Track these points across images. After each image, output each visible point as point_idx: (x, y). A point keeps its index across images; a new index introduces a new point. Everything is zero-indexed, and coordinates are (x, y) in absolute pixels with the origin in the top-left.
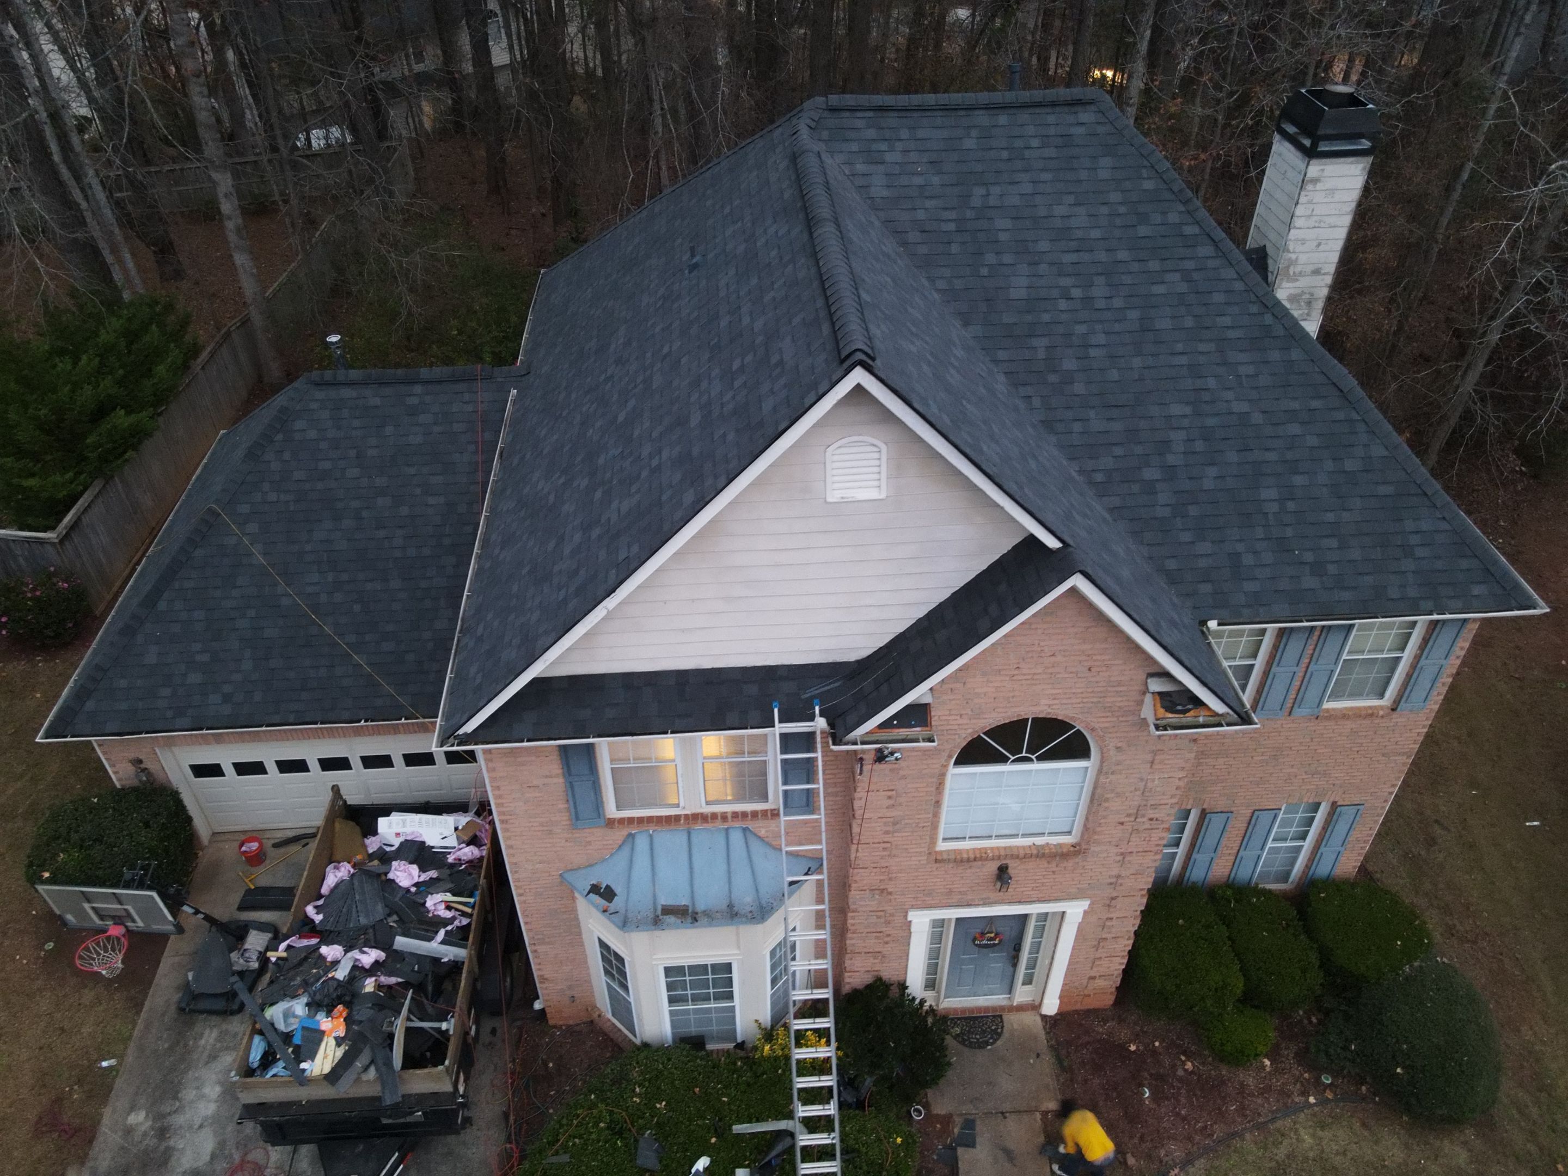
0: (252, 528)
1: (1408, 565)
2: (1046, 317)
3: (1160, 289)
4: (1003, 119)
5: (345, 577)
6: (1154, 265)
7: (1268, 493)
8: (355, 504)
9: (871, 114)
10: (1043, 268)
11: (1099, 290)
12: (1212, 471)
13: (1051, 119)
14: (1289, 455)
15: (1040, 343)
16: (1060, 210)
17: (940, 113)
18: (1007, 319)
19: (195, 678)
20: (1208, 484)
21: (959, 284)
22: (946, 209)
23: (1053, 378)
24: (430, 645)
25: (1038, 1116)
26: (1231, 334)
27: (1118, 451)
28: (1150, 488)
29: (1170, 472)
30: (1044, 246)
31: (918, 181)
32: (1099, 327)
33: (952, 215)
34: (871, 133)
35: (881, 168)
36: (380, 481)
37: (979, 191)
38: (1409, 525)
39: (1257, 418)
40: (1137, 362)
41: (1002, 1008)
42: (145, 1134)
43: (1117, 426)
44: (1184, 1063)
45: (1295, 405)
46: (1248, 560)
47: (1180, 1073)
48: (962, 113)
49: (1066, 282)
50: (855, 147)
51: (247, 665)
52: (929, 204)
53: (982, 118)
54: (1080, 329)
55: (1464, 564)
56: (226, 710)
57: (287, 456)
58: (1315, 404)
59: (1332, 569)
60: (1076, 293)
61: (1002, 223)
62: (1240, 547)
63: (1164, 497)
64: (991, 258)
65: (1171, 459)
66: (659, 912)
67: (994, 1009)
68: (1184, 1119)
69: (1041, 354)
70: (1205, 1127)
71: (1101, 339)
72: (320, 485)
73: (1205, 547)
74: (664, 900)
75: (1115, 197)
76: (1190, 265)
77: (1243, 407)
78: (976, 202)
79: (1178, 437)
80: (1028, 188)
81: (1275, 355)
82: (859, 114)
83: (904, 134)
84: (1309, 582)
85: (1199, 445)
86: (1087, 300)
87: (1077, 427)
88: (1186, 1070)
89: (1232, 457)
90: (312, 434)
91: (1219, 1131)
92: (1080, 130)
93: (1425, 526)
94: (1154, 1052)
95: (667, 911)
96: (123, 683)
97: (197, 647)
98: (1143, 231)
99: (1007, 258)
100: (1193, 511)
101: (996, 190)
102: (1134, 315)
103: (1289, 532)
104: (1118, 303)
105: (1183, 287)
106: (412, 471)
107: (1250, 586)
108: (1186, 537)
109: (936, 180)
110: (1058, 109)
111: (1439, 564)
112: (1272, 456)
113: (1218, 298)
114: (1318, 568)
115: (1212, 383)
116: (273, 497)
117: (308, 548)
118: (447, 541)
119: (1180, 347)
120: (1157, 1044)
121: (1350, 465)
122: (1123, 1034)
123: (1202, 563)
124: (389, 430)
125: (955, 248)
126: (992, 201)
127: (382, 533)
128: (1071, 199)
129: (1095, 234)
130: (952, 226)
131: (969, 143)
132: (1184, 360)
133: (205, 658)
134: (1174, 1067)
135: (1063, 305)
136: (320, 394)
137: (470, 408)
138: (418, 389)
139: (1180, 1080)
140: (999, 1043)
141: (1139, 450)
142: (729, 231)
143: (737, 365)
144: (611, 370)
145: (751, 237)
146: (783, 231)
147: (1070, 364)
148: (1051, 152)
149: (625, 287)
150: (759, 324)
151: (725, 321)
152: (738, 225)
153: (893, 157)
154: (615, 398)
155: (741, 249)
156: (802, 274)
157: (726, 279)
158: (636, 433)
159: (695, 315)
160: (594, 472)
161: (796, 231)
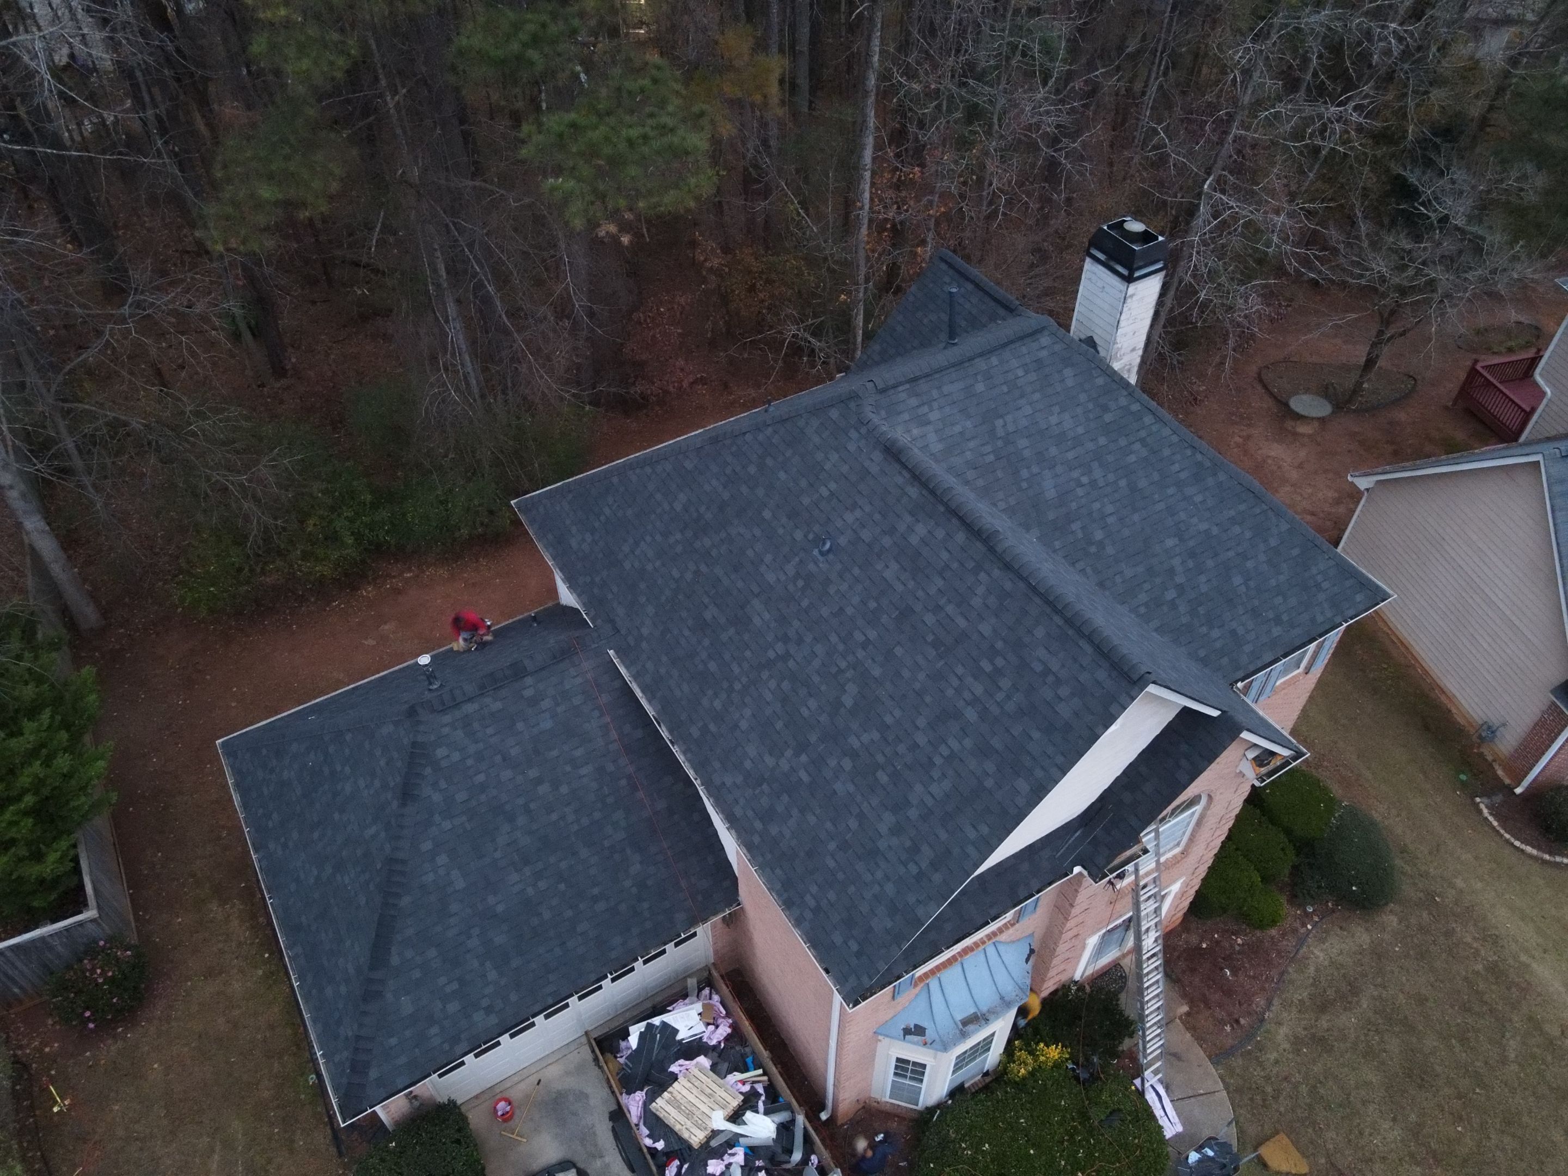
0: (442, 859)
1: (1321, 597)
2: (1074, 505)
3: (1132, 458)
4: (994, 360)
5: (540, 865)
6: (1123, 442)
7: (1237, 580)
8: (521, 801)
9: (907, 386)
10: (1059, 469)
11: (1098, 473)
12: (1203, 578)
13: (1024, 350)
14: (1240, 549)
15: (1076, 526)
16: (1054, 420)
17: (953, 369)
18: (1051, 516)
19: (453, 1007)
20: (1204, 588)
21: (1012, 501)
22: (983, 445)
23: (1093, 549)
24: (634, 890)
25: (1178, 1021)
26: (1183, 475)
27: (1147, 586)
28: (1173, 605)
29: (1180, 588)
30: (1053, 451)
31: (957, 429)
32: (1106, 500)
33: (988, 448)
34: (913, 402)
35: (930, 428)
36: (533, 773)
37: (999, 423)
38: (1314, 571)
39: (1215, 531)
40: (1136, 517)
41: (1118, 959)
43: (1140, 569)
44: (1236, 941)
45: (1232, 513)
46: (1241, 631)
47: (1237, 948)
48: (967, 364)
49: (1075, 474)
50: (906, 416)
51: (492, 975)
52: (972, 444)
53: (981, 364)
54: (1097, 506)
55: (1348, 583)
56: (493, 1020)
57: (443, 784)
58: (1242, 507)
59: (1285, 617)
60: (1085, 480)
61: (1023, 443)
62: (1234, 625)
63: (1183, 609)
64: (1025, 473)
65: (1180, 579)
66: (961, 1027)
67: (1114, 961)
68: (1254, 977)
69: (1080, 535)
70: (1267, 978)
71: (1110, 509)
72: (483, 798)
73: (1216, 633)
74: (959, 1017)
75: (1083, 397)
76: (1143, 434)
77: (1203, 526)
78: (1000, 432)
79: (1176, 562)
80: (1028, 410)
81: (1210, 481)
82: (900, 389)
83: (935, 393)
84: (1276, 631)
85: (1191, 564)
86: (1093, 483)
87: (1118, 579)
88: (1239, 945)
89: (1210, 563)
90: (456, 756)
91: (1274, 973)
92: (1044, 353)
93: (1322, 567)
94: (1218, 942)
95: (965, 1022)
96: (393, 1041)
97: (442, 980)
98: (1108, 417)
99: (1035, 469)
100: (1201, 610)
101: (1009, 418)
102: (1123, 483)
103: (1256, 602)
104: (1111, 477)
105: (1144, 452)
106: (555, 753)
107: (1248, 648)
108: (1204, 630)
109: (969, 424)
112: (1231, 554)
113: (1166, 452)
114: (1278, 621)
115: (1183, 516)
116: (447, 825)
117: (498, 855)
118: (610, 800)
119: (1157, 497)
120: (1216, 936)
121: (1273, 542)
122: (1194, 939)
123: (1218, 645)
124: (520, 726)
125: (1000, 474)
126: (1011, 428)
127: (554, 817)
128: (1056, 409)
129: (1080, 430)
130: (991, 458)
131: (980, 387)
132: (1161, 506)
133: (455, 986)
134: (1232, 946)
135: (1080, 492)
136: (447, 719)
137: (579, 680)
138: (529, 680)
139: (1239, 953)
140: (1128, 983)
141: (1158, 580)
142: (849, 517)
143: (986, 666)
144: (780, 648)
145: (892, 531)
146: (940, 534)
147: (1099, 535)
148: (1032, 377)
149: (714, 553)
150: (985, 628)
151: (930, 619)
152: (858, 513)
153: (934, 416)
154: (816, 679)
155: (887, 541)
156: (1008, 586)
157: (891, 571)
158: (889, 720)
159: (872, 605)
160: (854, 755)
161: (961, 537)
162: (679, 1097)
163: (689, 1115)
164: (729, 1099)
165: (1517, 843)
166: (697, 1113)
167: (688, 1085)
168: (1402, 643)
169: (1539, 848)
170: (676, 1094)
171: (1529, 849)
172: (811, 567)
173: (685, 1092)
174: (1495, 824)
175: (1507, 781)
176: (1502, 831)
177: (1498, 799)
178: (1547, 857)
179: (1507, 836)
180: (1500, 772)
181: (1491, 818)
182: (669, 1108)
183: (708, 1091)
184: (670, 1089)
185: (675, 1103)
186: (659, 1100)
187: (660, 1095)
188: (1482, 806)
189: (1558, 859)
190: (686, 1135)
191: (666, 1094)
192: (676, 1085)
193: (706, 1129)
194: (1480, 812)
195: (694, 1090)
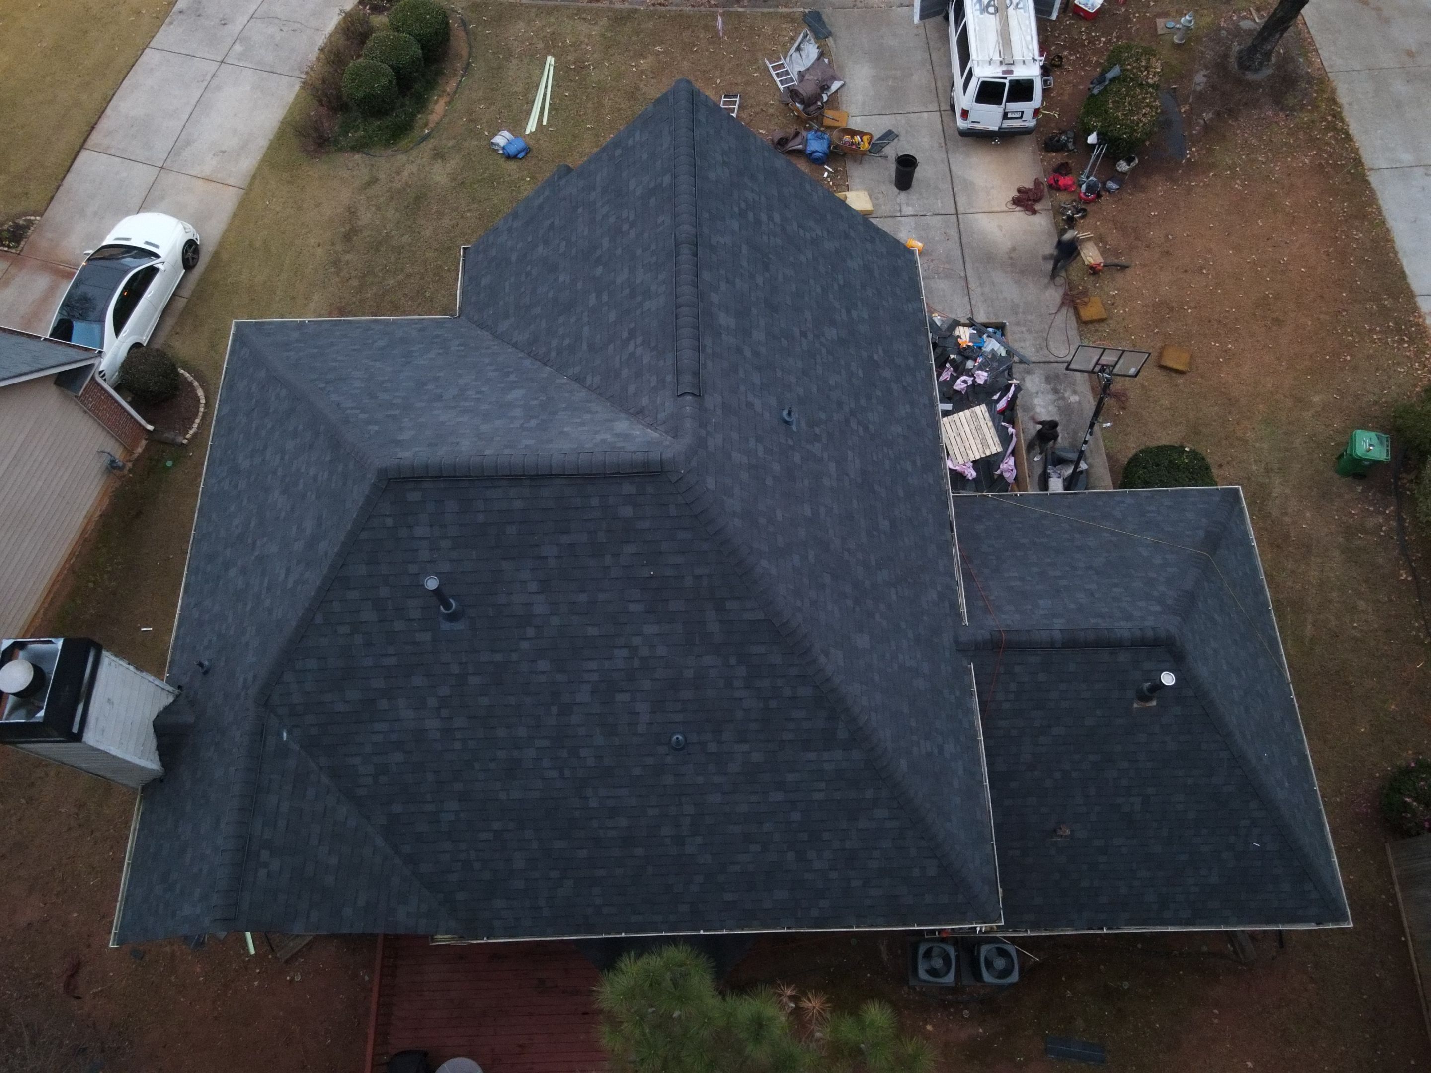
0: (1157, 562)
5: (1066, 544)
19: (1150, 507)
24: (984, 519)
36: (1064, 582)
42: (1065, 391)
51: (1116, 512)
56: (1118, 498)
72: (1115, 579)
90: (1140, 602)
96: (1200, 505)
97: (1159, 518)
106: (1040, 587)
116: (1152, 574)
117: (1105, 555)
118: (992, 557)
124: (1072, 605)
127: (1048, 560)
133: (1149, 515)
142: (757, 403)
143: (751, 215)
144: (853, 425)
145: (739, 351)
146: (715, 298)
149: (860, 556)
150: (736, 225)
151: (760, 280)
152: (751, 398)
154: (843, 372)
155: (748, 352)
156: (706, 215)
157: (758, 335)
158: (819, 290)
159: (784, 342)
160: (848, 312)
161: (706, 275)
162: (980, 446)
163: (978, 428)
164: (947, 426)
165: (203, 401)
166: (973, 427)
167: (970, 452)
168: (49, 592)
169: (194, 390)
170: (981, 450)
171: (200, 393)
172: (803, 425)
173: (974, 448)
174: (197, 421)
175: (144, 443)
176: (200, 414)
177: (169, 435)
178: (196, 384)
179: (202, 410)
180: (140, 450)
181: (195, 426)
182: (990, 441)
183: (959, 439)
184: (983, 455)
185: (984, 443)
186: (994, 451)
187: (992, 455)
188: (188, 436)
189: (190, 378)
190: (987, 415)
191: (988, 453)
192: (978, 457)
193: (973, 412)
194: (195, 434)
195: (967, 446)
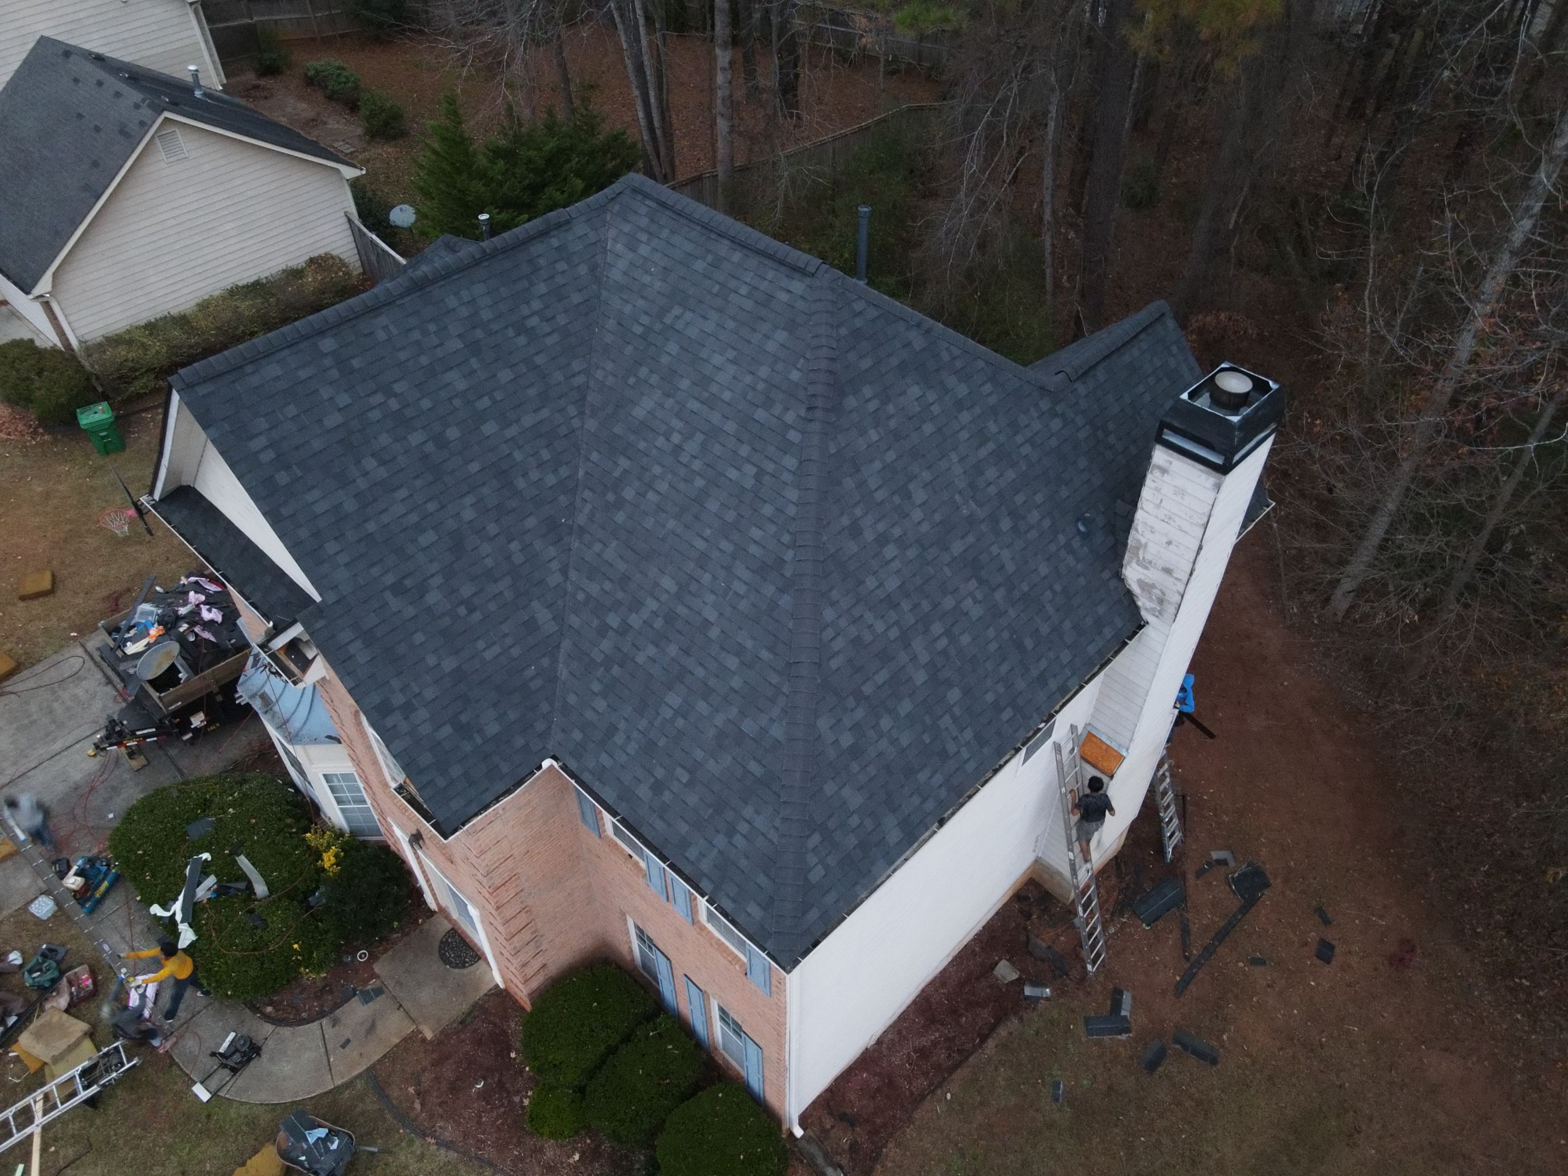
1: (720, 841)
2: (642, 445)
3: (733, 474)
4: (737, 256)
6: (744, 450)
7: (674, 699)
9: (654, 205)
10: (669, 403)
11: (692, 446)
12: (651, 650)
13: (771, 275)
14: (712, 682)
15: (624, 463)
16: (717, 360)
17: (699, 228)
18: (618, 429)
20: (641, 659)
21: (610, 380)
22: (646, 313)
23: (610, 497)
25: (414, 1027)
26: (753, 549)
27: (608, 586)
28: (603, 630)
29: (625, 629)
30: (685, 384)
31: (647, 279)
32: (670, 476)
33: (645, 320)
34: (644, 222)
35: (631, 255)
37: (677, 311)
38: (748, 812)
39: (714, 633)
40: (671, 524)
41: (483, 954)
43: (622, 566)
44: (526, 1097)
45: (749, 644)
46: (619, 739)
47: (517, 1099)
48: (713, 236)
49: (676, 424)
50: (627, 228)
52: (641, 303)
53: (723, 247)
54: (657, 470)
55: (762, 880)
58: (765, 655)
59: (667, 796)
60: (676, 438)
61: (673, 348)
62: (622, 725)
63: (606, 645)
64: (643, 372)
65: (635, 620)
66: (259, 693)
68: (479, 1123)
69: (617, 474)
70: (483, 1142)
71: (663, 487)
73: (601, 704)
75: (764, 371)
76: (770, 467)
77: (711, 614)
78: (668, 320)
79: (652, 605)
80: (710, 327)
81: (769, 590)
82: (648, 202)
83: (665, 233)
84: (643, 792)
85: (659, 623)
86: (679, 448)
87: (597, 547)
88: (522, 1102)
89: (673, 650)
91: (489, 1152)
92: (783, 297)
93: (759, 822)
94: (522, 1071)
95: (263, 696)
98: (760, 414)
99: (654, 379)
100: (616, 670)
101: (688, 316)
102: (700, 482)
103: (662, 742)
104: (697, 465)
105: (749, 483)
107: (605, 760)
108: (596, 687)
109: (658, 284)
110: (783, 268)
111: (743, 863)
112: (700, 672)
113: (767, 510)
114: (658, 787)
115: (706, 578)
119: (708, 532)
120: (527, 1069)
121: (748, 726)
122: (516, 1039)
123: (589, 715)
125: (629, 350)
126: (679, 326)
128: (731, 354)
129: (727, 396)
130: (638, 330)
131: (700, 265)
132: (700, 544)
134: (518, 1092)
135: (661, 441)
139: (511, 1102)
140: (457, 971)
141: (620, 595)
147: (629, 494)
148: (749, 304)
153: (644, 250)
